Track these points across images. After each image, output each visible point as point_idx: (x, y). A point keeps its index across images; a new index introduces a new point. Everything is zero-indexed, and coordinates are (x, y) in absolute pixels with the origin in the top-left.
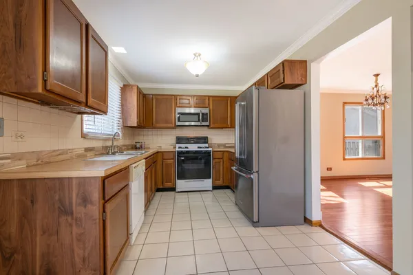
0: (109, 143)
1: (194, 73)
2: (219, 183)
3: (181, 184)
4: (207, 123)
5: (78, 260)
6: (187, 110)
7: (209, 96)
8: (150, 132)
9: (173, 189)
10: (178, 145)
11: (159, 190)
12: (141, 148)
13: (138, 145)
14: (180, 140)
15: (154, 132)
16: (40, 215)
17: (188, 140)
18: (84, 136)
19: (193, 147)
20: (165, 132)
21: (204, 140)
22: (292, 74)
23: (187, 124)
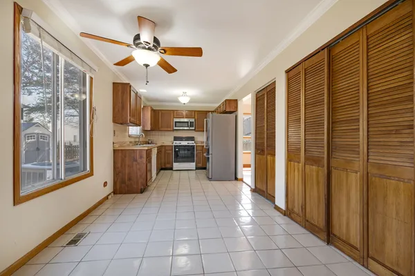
0: (137, 140)
1: (183, 102)
2: (200, 165)
3: (176, 166)
4: (193, 128)
5: (139, 176)
6: (182, 120)
7: (195, 111)
8: (157, 133)
9: (171, 169)
10: (175, 142)
11: (162, 169)
12: (152, 143)
13: (150, 142)
14: (176, 139)
15: (160, 133)
16: (127, 162)
17: (181, 139)
18: (129, 136)
19: (184, 143)
20: (167, 133)
21: (192, 139)
22: (230, 107)
23: (181, 128)
